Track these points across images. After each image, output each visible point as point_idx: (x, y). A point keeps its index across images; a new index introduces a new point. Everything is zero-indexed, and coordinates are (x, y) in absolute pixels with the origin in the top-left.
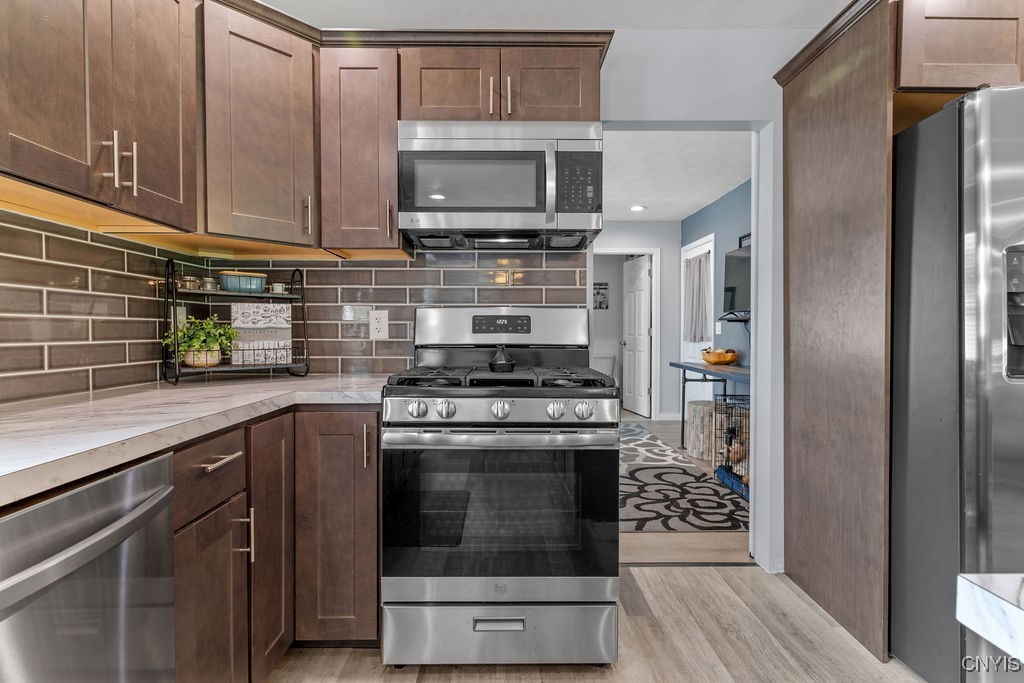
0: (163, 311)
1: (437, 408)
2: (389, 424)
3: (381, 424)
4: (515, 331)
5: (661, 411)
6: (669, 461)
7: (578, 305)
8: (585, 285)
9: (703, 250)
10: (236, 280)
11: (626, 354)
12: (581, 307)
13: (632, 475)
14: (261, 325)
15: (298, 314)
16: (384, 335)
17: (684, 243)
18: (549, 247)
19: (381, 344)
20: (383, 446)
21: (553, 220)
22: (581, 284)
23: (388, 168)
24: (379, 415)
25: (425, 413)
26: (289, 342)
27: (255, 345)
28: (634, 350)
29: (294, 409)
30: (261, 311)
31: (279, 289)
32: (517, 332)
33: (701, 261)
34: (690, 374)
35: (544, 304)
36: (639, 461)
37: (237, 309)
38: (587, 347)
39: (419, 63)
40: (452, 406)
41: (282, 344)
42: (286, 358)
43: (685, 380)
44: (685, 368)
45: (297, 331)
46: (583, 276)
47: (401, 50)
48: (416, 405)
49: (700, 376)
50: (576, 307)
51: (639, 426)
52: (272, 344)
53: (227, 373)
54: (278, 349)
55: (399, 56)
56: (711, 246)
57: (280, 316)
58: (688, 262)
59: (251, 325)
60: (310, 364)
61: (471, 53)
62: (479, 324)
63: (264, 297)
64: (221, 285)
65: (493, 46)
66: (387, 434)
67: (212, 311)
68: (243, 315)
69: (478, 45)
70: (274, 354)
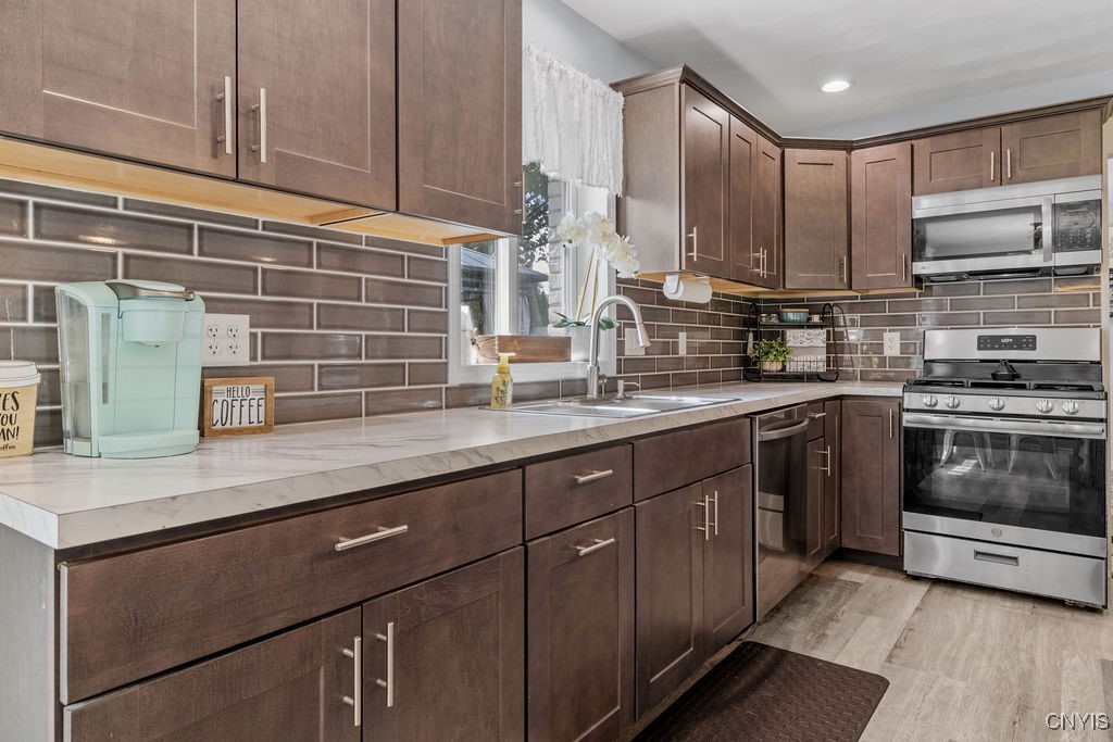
0: (742, 335)
1: (944, 401)
2: (908, 410)
3: (902, 409)
4: (1020, 348)
7: (1092, 325)
8: (1100, 305)
10: (792, 315)
12: (1094, 327)
14: (805, 344)
15: (830, 336)
16: (896, 352)
18: (1056, 275)
19: (894, 359)
20: (905, 424)
21: (1051, 259)
22: (1094, 305)
23: (904, 230)
24: (900, 405)
25: (936, 404)
26: (824, 357)
27: (801, 358)
29: (841, 398)
30: (806, 335)
31: (816, 319)
32: (1022, 349)
35: (1053, 325)
37: (790, 333)
38: (1099, 363)
39: (929, 150)
40: (956, 401)
41: (819, 358)
42: (822, 369)
45: (830, 348)
46: (1097, 297)
47: (913, 142)
48: (929, 398)
50: (1089, 327)
52: (813, 358)
54: (816, 361)
55: (912, 146)
57: (818, 338)
59: (799, 345)
60: (837, 373)
61: (974, 134)
62: (984, 343)
63: (807, 325)
64: (780, 319)
65: (994, 125)
66: (906, 416)
67: (776, 335)
68: (794, 337)
69: (980, 127)
70: (814, 365)
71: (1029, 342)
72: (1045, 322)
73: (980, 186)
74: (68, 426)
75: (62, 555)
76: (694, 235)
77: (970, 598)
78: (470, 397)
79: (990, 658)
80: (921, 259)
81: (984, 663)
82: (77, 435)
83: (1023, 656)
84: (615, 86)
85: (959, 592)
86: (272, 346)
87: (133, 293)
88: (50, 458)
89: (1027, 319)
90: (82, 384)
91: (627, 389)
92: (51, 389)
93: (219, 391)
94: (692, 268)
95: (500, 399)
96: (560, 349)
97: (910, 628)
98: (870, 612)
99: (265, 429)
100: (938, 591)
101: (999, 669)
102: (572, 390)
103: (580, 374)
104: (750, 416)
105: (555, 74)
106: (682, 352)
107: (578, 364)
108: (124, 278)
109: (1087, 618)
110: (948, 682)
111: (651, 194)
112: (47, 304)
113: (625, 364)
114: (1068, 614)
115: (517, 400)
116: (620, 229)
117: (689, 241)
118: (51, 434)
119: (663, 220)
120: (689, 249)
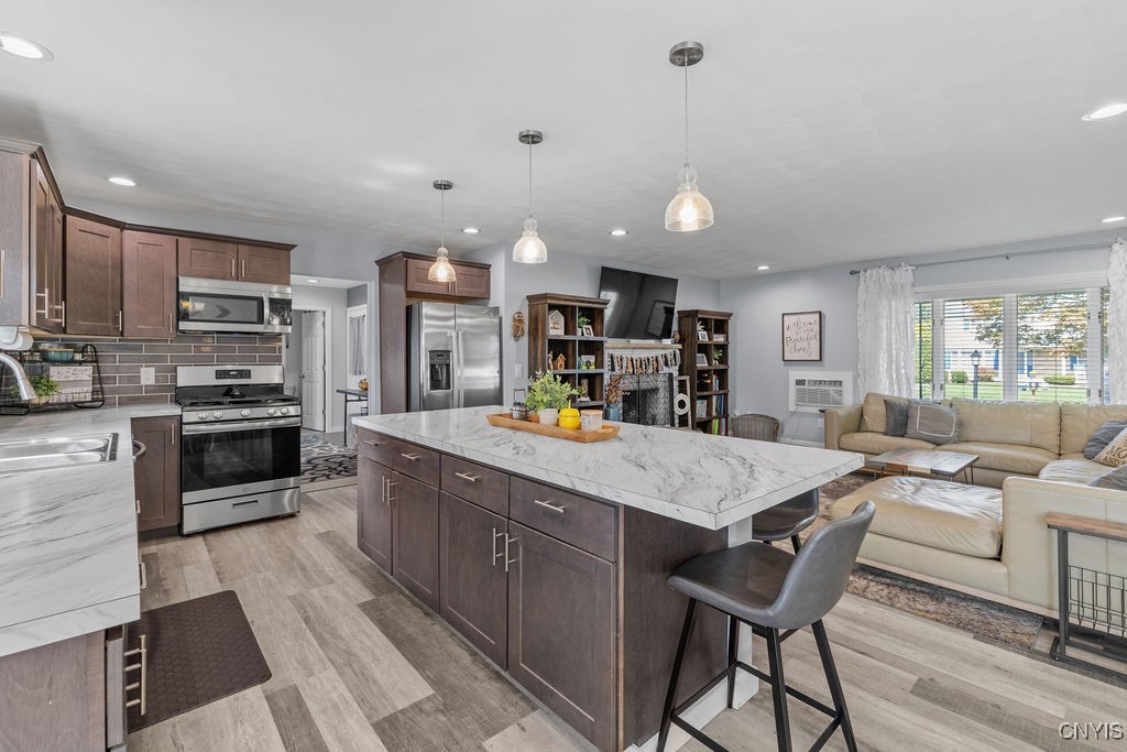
1: (211, 414)
2: (188, 424)
3: (181, 423)
4: (242, 377)
5: (332, 425)
6: (335, 453)
7: (277, 363)
8: (282, 352)
9: (361, 314)
11: (305, 385)
12: (279, 365)
13: (309, 462)
14: (70, 379)
15: (98, 370)
16: (152, 381)
17: (348, 306)
18: (261, 335)
20: (185, 433)
21: (267, 328)
22: (279, 352)
23: (171, 298)
24: (181, 419)
25: (207, 417)
26: (90, 389)
27: (64, 391)
28: (311, 382)
30: (72, 371)
31: (79, 356)
33: (359, 321)
34: (350, 397)
35: (258, 363)
36: (314, 455)
37: (53, 369)
38: (282, 384)
39: (188, 246)
41: (85, 389)
42: (86, 398)
43: (347, 401)
44: (346, 393)
47: (180, 239)
48: (203, 414)
49: (357, 398)
50: (276, 365)
51: (315, 437)
52: (78, 390)
54: (81, 392)
55: (177, 240)
56: (365, 312)
57: (86, 372)
58: (352, 320)
59: (64, 380)
60: (103, 400)
61: (222, 245)
62: (220, 374)
63: (70, 362)
64: (44, 357)
65: (234, 243)
66: (186, 427)
68: (58, 373)
69: (225, 241)
70: (82, 395)
71: (246, 374)
72: (252, 361)
73: (224, 278)
76: (46, 295)
77: (232, 534)
79: (270, 556)
80: (185, 319)
81: (270, 559)
83: (284, 548)
85: (222, 533)
89: (243, 360)
97: (216, 562)
98: (182, 565)
100: (210, 537)
101: (280, 559)
109: (292, 520)
110: (262, 576)
114: (284, 522)
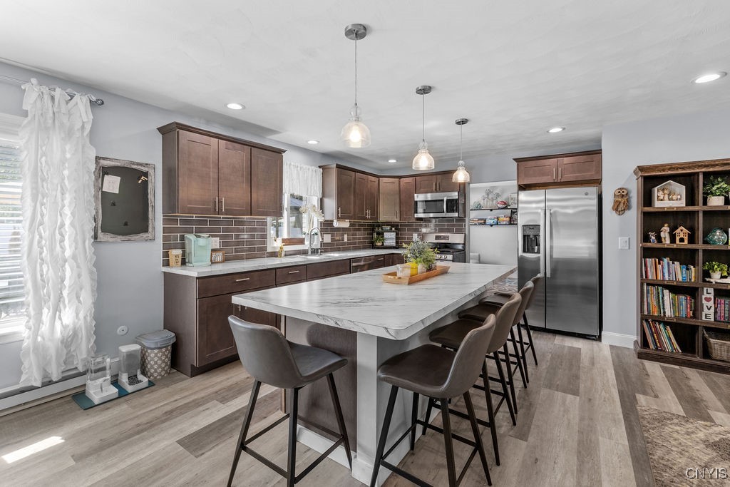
0: (372, 234)
4: (445, 240)
10: (386, 228)
14: (390, 237)
15: (397, 234)
21: (446, 215)
23: (413, 204)
26: (395, 241)
29: (393, 254)
31: (393, 229)
37: (385, 234)
45: (397, 238)
52: (392, 241)
53: (383, 247)
54: (393, 243)
57: (393, 235)
59: (388, 237)
62: (437, 238)
63: (390, 231)
64: (382, 229)
65: (435, 175)
67: (381, 234)
68: (387, 235)
69: (432, 175)
70: (391, 244)
72: (452, 231)
73: (431, 192)
74: (187, 260)
75: (197, 278)
76: (340, 209)
78: (274, 255)
80: (417, 213)
82: (189, 262)
84: (320, 167)
86: (224, 244)
87: (200, 237)
88: (183, 267)
90: (191, 253)
91: (321, 252)
92: (184, 254)
93: (214, 255)
94: (339, 218)
95: (281, 255)
96: (302, 242)
99: (223, 262)
102: (304, 252)
103: (307, 248)
104: (350, 259)
105: (299, 168)
106: (346, 240)
107: (306, 246)
108: (198, 232)
111: (329, 197)
112: (182, 238)
113: (323, 244)
115: (286, 255)
116: (322, 208)
117: (338, 211)
118: (184, 263)
119: (331, 204)
120: (338, 213)
